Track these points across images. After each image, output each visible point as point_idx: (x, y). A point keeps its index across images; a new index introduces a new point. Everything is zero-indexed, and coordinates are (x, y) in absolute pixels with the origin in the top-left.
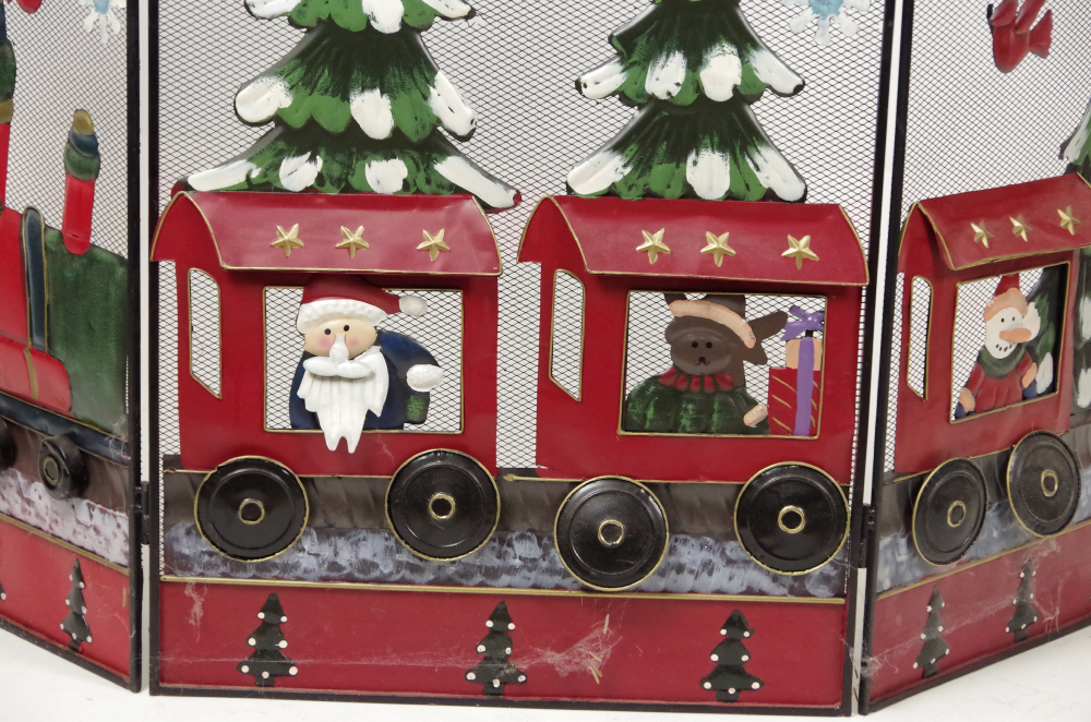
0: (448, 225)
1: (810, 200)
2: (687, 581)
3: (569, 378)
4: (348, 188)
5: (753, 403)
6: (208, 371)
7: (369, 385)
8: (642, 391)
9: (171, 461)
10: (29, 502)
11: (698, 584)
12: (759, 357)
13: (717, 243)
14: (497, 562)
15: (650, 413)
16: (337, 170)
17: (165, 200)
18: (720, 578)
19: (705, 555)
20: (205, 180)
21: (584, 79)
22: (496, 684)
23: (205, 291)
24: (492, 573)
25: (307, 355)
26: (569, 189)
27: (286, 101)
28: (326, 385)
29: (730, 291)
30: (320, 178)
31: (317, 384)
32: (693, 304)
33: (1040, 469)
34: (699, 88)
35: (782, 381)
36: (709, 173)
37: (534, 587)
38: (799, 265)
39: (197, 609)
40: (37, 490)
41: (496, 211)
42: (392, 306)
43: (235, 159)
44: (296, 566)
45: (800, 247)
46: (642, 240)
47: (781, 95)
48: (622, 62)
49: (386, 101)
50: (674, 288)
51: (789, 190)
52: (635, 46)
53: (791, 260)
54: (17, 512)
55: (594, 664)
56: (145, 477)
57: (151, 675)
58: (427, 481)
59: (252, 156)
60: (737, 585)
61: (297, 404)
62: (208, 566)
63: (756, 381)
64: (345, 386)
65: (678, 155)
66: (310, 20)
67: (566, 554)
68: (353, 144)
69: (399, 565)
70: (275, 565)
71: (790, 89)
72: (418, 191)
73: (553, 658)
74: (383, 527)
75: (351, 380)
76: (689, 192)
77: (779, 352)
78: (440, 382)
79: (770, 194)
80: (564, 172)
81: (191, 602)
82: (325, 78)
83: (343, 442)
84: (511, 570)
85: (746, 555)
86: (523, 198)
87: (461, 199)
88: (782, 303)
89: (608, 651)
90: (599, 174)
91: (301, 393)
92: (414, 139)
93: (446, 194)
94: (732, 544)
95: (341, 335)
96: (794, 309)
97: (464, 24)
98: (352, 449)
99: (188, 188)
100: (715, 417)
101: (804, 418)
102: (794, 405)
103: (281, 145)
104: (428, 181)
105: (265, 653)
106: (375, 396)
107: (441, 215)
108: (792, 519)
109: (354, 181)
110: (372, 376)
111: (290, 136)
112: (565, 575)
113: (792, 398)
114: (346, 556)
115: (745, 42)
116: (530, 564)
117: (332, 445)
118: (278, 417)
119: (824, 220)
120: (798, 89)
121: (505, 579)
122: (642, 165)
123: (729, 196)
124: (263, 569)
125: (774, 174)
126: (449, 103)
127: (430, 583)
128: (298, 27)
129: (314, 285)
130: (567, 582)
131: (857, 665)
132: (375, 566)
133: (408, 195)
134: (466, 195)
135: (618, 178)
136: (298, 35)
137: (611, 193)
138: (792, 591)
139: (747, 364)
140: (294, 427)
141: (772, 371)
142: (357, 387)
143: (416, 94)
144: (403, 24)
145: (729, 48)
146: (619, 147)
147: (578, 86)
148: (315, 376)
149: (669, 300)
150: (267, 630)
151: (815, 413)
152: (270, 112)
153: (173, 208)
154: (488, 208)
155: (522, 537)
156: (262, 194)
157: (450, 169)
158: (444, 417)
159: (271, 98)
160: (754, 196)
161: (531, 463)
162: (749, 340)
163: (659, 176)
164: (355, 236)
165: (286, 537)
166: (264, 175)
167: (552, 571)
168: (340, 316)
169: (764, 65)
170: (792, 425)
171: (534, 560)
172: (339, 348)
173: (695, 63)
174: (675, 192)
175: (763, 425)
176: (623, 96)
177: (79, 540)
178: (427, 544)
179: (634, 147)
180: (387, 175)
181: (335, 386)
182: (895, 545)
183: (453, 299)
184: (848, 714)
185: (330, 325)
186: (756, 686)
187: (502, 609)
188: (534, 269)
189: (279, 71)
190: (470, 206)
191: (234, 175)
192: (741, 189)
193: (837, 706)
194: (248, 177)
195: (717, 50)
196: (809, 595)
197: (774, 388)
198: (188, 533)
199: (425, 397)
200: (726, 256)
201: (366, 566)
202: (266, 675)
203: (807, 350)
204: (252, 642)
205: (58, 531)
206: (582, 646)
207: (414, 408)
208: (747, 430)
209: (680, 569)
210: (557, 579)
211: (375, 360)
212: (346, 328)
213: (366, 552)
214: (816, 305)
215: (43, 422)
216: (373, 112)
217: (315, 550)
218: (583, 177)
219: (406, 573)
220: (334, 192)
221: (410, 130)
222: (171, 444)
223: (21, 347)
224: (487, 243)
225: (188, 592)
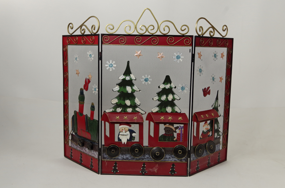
0: (137, 116)
1: (181, 113)
2: (167, 160)
3: (152, 134)
4: (125, 112)
5: (175, 138)
6: (108, 134)
7: (127, 136)
8: (161, 136)
9: (103, 145)
10: (86, 150)
11: (168, 160)
12: (176, 132)
13: (170, 118)
14: (143, 158)
15: (162, 139)
16: (123, 110)
17: (103, 113)
18: (171, 159)
19: (169, 157)
20: (107, 111)
21: (154, 98)
22: (144, 173)
23: (107, 124)
24: (143, 159)
25: (120, 132)
26: (152, 112)
27: (117, 101)
28: (122, 136)
29: (172, 124)
30: (122, 111)
31: (121, 136)
32: (167, 125)
33: (211, 145)
34: (168, 99)
35: (178, 135)
36: (169, 109)
37: (148, 161)
38: (180, 121)
39: (106, 164)
40: (87, 149)
41: (143, 114)
42: (130, 126)
43: (111, 108)
44: (119, 158)
45: (180, 118)
46: (161, 118)
47: (178, 100)
48: (158, 96)
49: (129, 101)
50: (165, 124)
51: (179, 111)
52: (160, 94)
53: (179, 120)
54: (84, 152)
55: (156, 170)
56: (100, 147)
57: (101, 172)
58: (135, 147)
59: (113, 108)
60: (173, 160)
61: (119, 138)
62: (108, 158)
63: (175, 135)
64: (125, 136)
65: (165, 107)
66: (120, 91)
67: (152, 157)
68: (126, 107)
69: (131, 158)
70: (116, 158)
71: (179, 99)
73: (151, 170)
74: (129, 153)
75: (125, 135)
76: (167, 112)
77: (178, 131)
78: (136, 135)
79: (177, 112)
80: (151, 109)
81: (106, 163)
82: (122, 98)
83: (124, 143)
84: (145, 159)
85: (175, 156)
86: (146, 113)
88: (178, 125)
89: (157, 169)
90: (156, 110)
91: (119, 137)
92: (133, 106)
93: (137, 112)
94: (173, 155)
95: (124, 130)
96: (180, 126)
97: (139, 92)
98: (125, 144)
99: (105, 112)
100: (170, 139)
101: (181, 139)
102: (180, 138)
103: (117, 107)
104: (135, 111)
105: (115, 169)
106: (128, 137)
107: (136, 115)
108: (180, 152)
109: (126, 111)
110: (128, 135)
111: (117, 105)
112: (152, 159)
113: (180, 137)
114: (125, 157)
115: (173, 94)
116: (148, 158)
117: (123, 143)
118: (116, 140)
119: (183, 115)
120: (180, 99)
121: (144, 160)
122: (161, 108)
123: (172, 112)
124: (114, 159)
125: (177, 109)
126: (137, 101)
127: (135, 160)
128: (119, 92)
129: (121, 124)
130: (152, 160)
131: (188, 170)
132: (128, 158)
133: (132, 112)
134: (139, 112)
135: (158, 110)
136: (119, 93)
137: (157, 112)
138: (180, 161)
139: (174, 133)
140: (118, 141)
141: (177, 134)
142: (126, 136)
143: (133, 100)
144: (131, 92)
145: (171, 94)
146: (158, 106)
147: (153, 99)
148: (121, 135)
149: (164, 125)
150: (115, 166)
151: (183, 139)
152: (115, 103)
153: (103, 114)
154: (142, 114)
155: (147, 154)
156: (114, 113)
157: (137, 109)
158: (137, 140)
159: (116, 101)
160: (175, 112)
161: (147, 145)
162: (174, 130)
163: (163, 110)
164: (126, 118)
165: (117, 155)
166: (115, 110)
167: (150, 159)
168: (124, 127)
169: (176, 96)
170: (180, 140)
171: (148, 157)
172: (124, 131)
173: (167, 96)
174: (165, 112)
175: (176, 140)
176: (158, 100)
177: (92, 155)
178: (135, 155)
179: (160, 106)
180: (130, 110)
181: (123, 136)
182: (193, 155)
183: (138, 125)
184: (188, 176)
185: (123, 128)
186: (176, 173)
187: (144, 163)
188: (148, 121)
189: (116, 98)
190: (140, 114)
191: (111, 110)
192: (173, 111)
193: (186, 175)
194: (113, 110)
195: (170, 95)
196: (182, 161)
197: (177, 136)
198: (105, 154)
199: (134, 137)
200: (171, 119)
201: (127, 158)
202: (115, 172)
203: (181, 131)
204: (113, 168)
205: (89, 154)
206: (154, 168)
207: (133, 138)
208: (174, 141)
209: (166, 158)
210: (151, 160)
211: (128, 133)
212: (125, 129)
213: (127, 157)
214: (182, 125)
215: (88, 141)
216: (128, 102)
217: (121, 156)
218: (154, 110)
219: (132, 159)
220: (123, 112)
221: (132, 105)
222: (103, 143)
223: (85, 131)
224: (142, 118)
225: (105, 162)
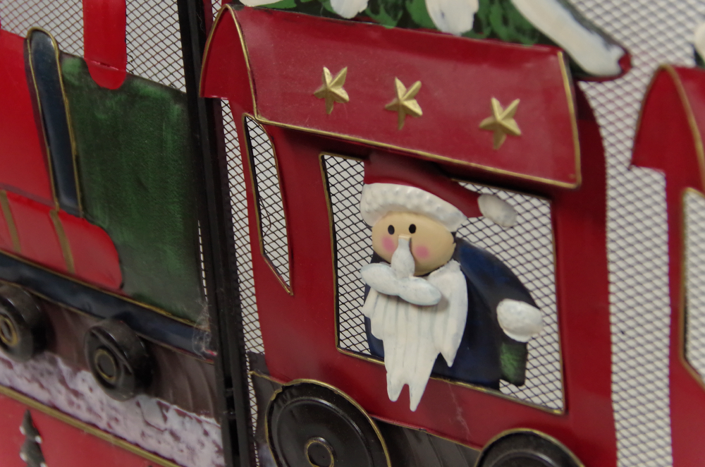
0: (526, 93)
4: (406, 21)
7: (440, 317)
10: (77, 393)
23: (263, 149)
40: (85, 381)
41: (598, 79)
42: (470, 205)
54: (62, 400)
72: (493, 35)
75: (419, 307)
80: (690, 25)
86: (636, 62)
87: (545, 55)
93: (528, 45)
104: (505, 21)
106: (447, 334)
107: (516, 76)
109: (414, 12)
110: (445, 305)
117: (393, 395)
118: (352, 335)
133: (477, 39)
134: (554, 47)
142: (425, 317)
148: (381, 294)
154: (582, 73)
156: (310, 16)
157: (532, 5)
172: (402, 257)
177: (151, 444)
180: (453, 6)
188: (655, 181)
199: (522, 348)
207: (506, 361)
211: (454, 282)
212: (412, 229)
215: (86, 300)
220: (390, 25)
222: (254, 340)
223: (45, 209)
